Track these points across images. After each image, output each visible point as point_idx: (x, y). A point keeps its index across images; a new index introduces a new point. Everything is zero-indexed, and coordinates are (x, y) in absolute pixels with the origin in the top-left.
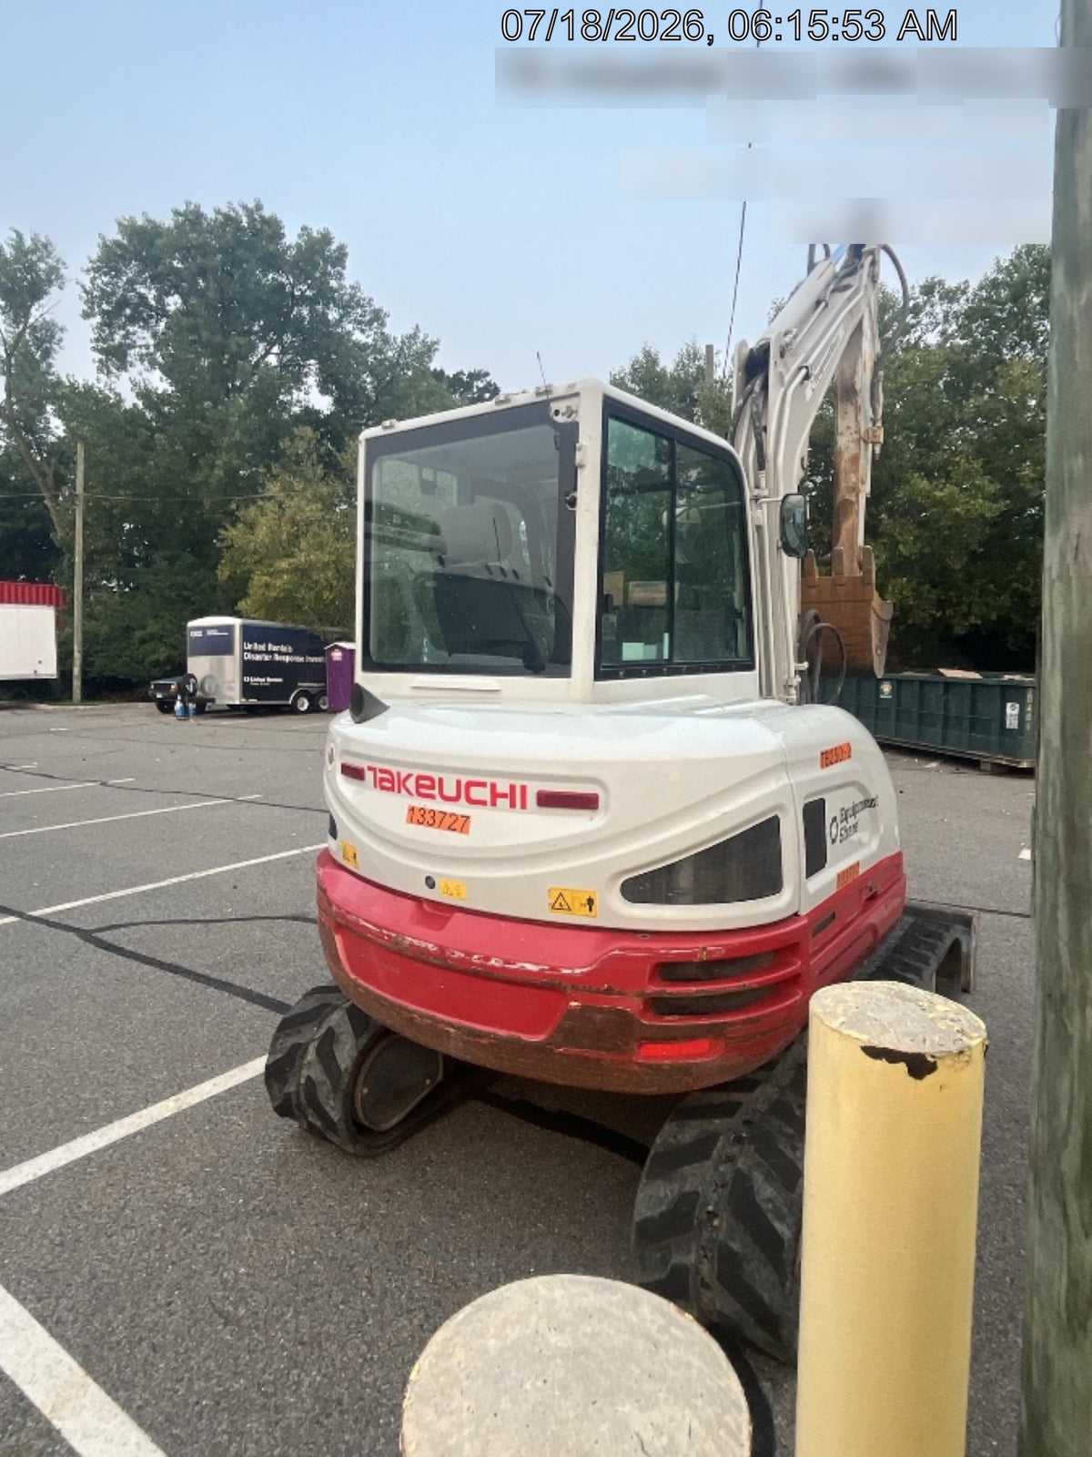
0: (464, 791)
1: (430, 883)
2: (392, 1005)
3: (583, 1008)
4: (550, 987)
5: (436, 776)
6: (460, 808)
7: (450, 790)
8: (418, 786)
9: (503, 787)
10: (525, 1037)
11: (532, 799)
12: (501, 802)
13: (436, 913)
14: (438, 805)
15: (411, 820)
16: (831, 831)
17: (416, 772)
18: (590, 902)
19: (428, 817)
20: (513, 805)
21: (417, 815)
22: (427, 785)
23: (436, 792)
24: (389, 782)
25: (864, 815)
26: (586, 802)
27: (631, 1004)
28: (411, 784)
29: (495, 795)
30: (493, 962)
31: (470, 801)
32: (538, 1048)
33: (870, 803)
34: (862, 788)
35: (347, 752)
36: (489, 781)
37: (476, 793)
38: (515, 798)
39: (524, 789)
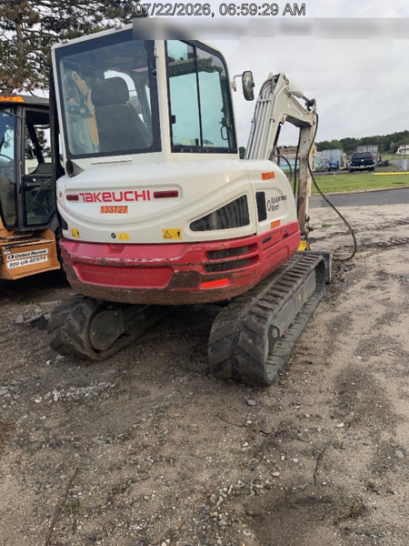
0: (124, 196)
1: (114, 236)
2: (103, 288)
3: (180, 272)
4: (166, 266)
5: (111, 192)
6: (123, 203)
7: (118, 197)
8: (104, 197)
9: (140, 193)
10: (159, 288)
11: (152, 195)
12: (140, 199)
13: (117, 248)
14: (114, 204)
15: (102, 212)
16: (268, 206)
17: (102, 192)
18: (179, 233)
19: (110, 209)
20: (145, 199)
21: (105, 209)
22: (107, 196)
23: (112, 198)
24: (90, 198)
25: (281, 202)
26: (174, 194)
27: (198, 268)
28: (100, 197)
29: (137, 196)
30: (143, 261)
31: (126, 200)
32: (165, 291)
33: (284, 198)
34: (280, 191)
35: (67, 190)
36: (134, 191)
37: (129, 196)
38: (146, 196)
39: (148, 192)
